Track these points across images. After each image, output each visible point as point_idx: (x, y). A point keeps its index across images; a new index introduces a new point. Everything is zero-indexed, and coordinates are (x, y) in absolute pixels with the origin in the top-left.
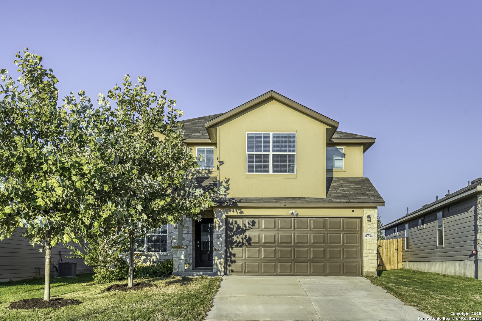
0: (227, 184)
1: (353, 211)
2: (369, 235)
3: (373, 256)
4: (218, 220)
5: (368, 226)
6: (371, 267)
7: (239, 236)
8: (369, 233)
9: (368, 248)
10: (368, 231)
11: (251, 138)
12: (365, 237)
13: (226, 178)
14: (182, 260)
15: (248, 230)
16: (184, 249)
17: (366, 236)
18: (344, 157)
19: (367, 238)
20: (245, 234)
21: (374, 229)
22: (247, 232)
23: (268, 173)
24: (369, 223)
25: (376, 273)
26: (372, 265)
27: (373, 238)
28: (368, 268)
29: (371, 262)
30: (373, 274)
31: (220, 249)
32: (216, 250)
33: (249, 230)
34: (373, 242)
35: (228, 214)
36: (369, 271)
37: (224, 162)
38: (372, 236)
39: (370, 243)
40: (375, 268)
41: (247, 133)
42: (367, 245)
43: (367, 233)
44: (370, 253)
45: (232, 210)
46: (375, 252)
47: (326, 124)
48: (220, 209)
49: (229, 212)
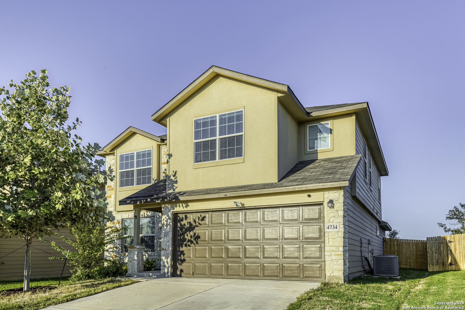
0: (175, 177)
1: (309, 196)
2: (332, 227)
3: (338, 255)
4: (165, 217)
5: (331, 214)
6: (335, 270)
7: (188, 234)
8: (332, 224)
9: (330, 244)
10: (331, 220)
11: (197, 124)
12: (326, 230)
13: (173, 172)
14: (135, 260)
15: (197, 226)
16: (136, 249)
17: (329, 228)
18: (331, 133)
19: (330, 230)
20: (194, 231)
21: (339, 219)
22: (196, 228)
23: (215, 161)
24: (332, 210)
25: (343, 278)
26: (338, 267)
27: (338, 230)
28: (331, 272)
29: (335, 263)
30: (339, 280)
31: (167, 249)
32: (163, 249)
33: (199, 226)
34: (338, 235)
35: (174, 210)
36: (332, 275)
37: (172, 155)
38: (337, 228)
39: (333, 237)
40: (341, 272)
41: (194, 119)
42: (330, 240)
43: (330, 224)
44: (333, 251)
45: (178, 205)
46: (340, 250)
47: (278, 91)
48: (167, 205)
49: (175, 208)
